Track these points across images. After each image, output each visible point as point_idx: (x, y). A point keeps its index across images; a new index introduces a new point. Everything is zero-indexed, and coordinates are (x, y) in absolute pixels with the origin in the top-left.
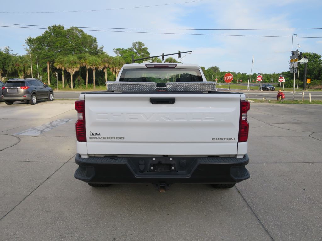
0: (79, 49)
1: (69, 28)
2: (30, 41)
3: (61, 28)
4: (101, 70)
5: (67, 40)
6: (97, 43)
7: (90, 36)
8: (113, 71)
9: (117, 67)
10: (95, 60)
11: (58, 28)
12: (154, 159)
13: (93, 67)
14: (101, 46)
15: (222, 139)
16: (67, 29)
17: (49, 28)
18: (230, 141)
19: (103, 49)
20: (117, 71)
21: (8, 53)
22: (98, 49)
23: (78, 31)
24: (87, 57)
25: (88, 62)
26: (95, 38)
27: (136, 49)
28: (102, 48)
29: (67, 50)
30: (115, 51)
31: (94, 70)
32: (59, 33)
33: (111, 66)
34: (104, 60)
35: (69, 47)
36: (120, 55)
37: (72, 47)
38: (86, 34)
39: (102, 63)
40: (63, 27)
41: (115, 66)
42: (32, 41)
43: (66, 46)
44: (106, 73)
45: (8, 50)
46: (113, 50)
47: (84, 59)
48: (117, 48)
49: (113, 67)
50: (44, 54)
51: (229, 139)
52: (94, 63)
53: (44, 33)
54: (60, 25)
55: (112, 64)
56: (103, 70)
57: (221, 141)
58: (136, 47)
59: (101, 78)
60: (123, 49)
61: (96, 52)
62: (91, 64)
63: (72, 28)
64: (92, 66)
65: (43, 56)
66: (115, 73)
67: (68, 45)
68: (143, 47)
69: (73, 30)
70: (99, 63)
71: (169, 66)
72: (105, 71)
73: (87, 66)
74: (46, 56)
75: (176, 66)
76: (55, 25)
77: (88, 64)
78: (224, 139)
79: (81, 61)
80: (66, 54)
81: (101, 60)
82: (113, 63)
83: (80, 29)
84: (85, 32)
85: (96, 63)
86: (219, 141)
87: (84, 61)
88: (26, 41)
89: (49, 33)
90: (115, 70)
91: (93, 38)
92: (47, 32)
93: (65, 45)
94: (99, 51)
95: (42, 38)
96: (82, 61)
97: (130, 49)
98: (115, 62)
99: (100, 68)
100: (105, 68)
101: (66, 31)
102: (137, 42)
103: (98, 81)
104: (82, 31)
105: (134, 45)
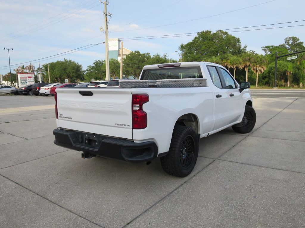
0: (222, 50)
1: (215, 32)
2: (182, 47)
3: (208, 33)
4: (242, 68)
5: (211, 43)
6: (240, 43)
7: (234, 37)
8: (254, 69)
9: (258, 66)
10: (236, 59)
11: (206, 33)
12: (86, 135)
13: (234, 67)
14: (244, 46)
15: (121, 125)
16: (213, 33)
17: (198, 34)
18: (126, 127)
19: (246, 49)
20: (257, 69)
21: (165, 58)
22: (242, 48)
23: (223, 34)
24: (229, 57)
25: (229, 61)
26: (239, 39)
27: (288, 44)
28: (246, 47)
29: (211, 52)
30: (264, 49)
31: (235, 69)
32: (205, 38)
33: (252, 65)
34: (245, 59)
35: (213, 49)
36: (269, 53)
37: (216, 49)
38: (231, 35)
39: (243, 63)
40: (210, 32)
41: (256, 64)
42: (184, 47)
43: (211, 48)
44: (247, 71)
45: (166, 56)
46: (262, 48)
47: (226, 59)
48: (266, 46)
49: (254, 66)
50: (192, 58)
51: (126, 125)
52: (235, 62)
53: (193, 39)
54: (207, 31)
55: (253, 63)
56: (244, 68)
57: (121, 126)
58: (289, 43)
59: (243, 77)
60: (272, 46)
61: (239, 52)
62: (232, 64)
63: (218, 31)
64: (232, 65)
65: (191, 59)
66: (257, 72)
67: (212, 48)
68: (298, 42)
69: (219, 33)
70: (240, 62)
71: (175, 65)
72: (246, 69)
73: (228, 66)
74: (194, 59)
75: (180, 65)
76: (203, 31)
77: (229, 64)
78: (122, 125)
79: (223, 61)
80: (211, 55)
81: (243, 59)
82: (255, 62)
83: (224, 31)
84: (229, 34)
85: (237, 62)
86: (119, 126)
87: (226, 61)
88: (179, 47)
89: (198, 38)
90: (256, 68)
91: (236, 38)
92: (196, 38)
93: (209, 48)
94: (242, 50)
95: (192, 44)
96: (225, 61)
97: (282, 46)
98: (256, 60)
99: (241, 67)
100: (246, 66)
101: (212, 35)
102: (290, 38)
103: (240, 80)
104: (226, 33)
105: (287, 41)
